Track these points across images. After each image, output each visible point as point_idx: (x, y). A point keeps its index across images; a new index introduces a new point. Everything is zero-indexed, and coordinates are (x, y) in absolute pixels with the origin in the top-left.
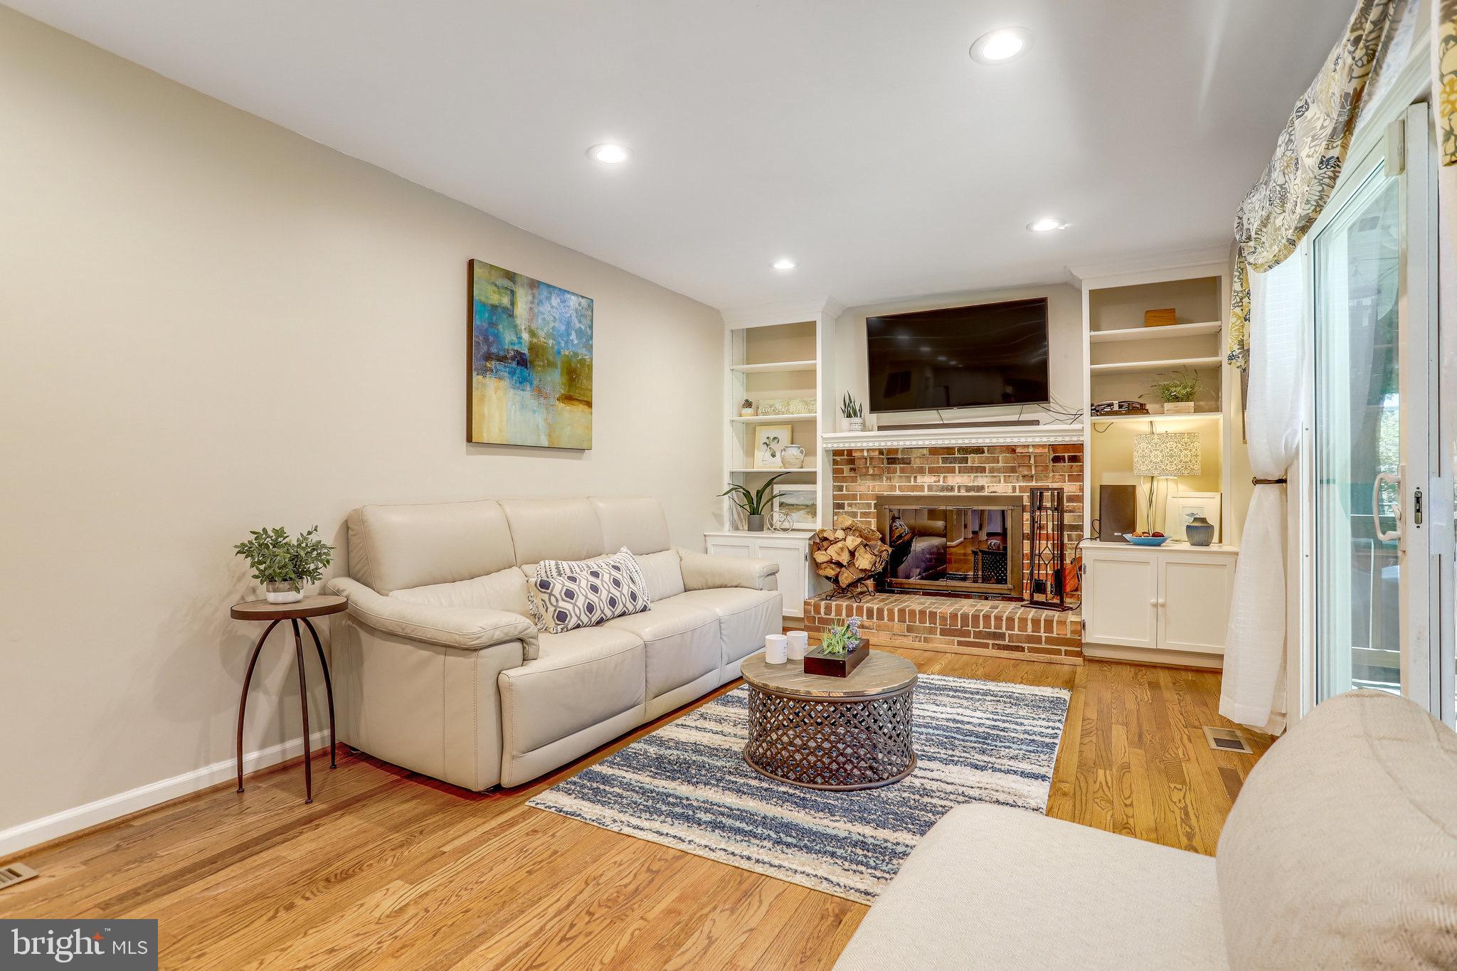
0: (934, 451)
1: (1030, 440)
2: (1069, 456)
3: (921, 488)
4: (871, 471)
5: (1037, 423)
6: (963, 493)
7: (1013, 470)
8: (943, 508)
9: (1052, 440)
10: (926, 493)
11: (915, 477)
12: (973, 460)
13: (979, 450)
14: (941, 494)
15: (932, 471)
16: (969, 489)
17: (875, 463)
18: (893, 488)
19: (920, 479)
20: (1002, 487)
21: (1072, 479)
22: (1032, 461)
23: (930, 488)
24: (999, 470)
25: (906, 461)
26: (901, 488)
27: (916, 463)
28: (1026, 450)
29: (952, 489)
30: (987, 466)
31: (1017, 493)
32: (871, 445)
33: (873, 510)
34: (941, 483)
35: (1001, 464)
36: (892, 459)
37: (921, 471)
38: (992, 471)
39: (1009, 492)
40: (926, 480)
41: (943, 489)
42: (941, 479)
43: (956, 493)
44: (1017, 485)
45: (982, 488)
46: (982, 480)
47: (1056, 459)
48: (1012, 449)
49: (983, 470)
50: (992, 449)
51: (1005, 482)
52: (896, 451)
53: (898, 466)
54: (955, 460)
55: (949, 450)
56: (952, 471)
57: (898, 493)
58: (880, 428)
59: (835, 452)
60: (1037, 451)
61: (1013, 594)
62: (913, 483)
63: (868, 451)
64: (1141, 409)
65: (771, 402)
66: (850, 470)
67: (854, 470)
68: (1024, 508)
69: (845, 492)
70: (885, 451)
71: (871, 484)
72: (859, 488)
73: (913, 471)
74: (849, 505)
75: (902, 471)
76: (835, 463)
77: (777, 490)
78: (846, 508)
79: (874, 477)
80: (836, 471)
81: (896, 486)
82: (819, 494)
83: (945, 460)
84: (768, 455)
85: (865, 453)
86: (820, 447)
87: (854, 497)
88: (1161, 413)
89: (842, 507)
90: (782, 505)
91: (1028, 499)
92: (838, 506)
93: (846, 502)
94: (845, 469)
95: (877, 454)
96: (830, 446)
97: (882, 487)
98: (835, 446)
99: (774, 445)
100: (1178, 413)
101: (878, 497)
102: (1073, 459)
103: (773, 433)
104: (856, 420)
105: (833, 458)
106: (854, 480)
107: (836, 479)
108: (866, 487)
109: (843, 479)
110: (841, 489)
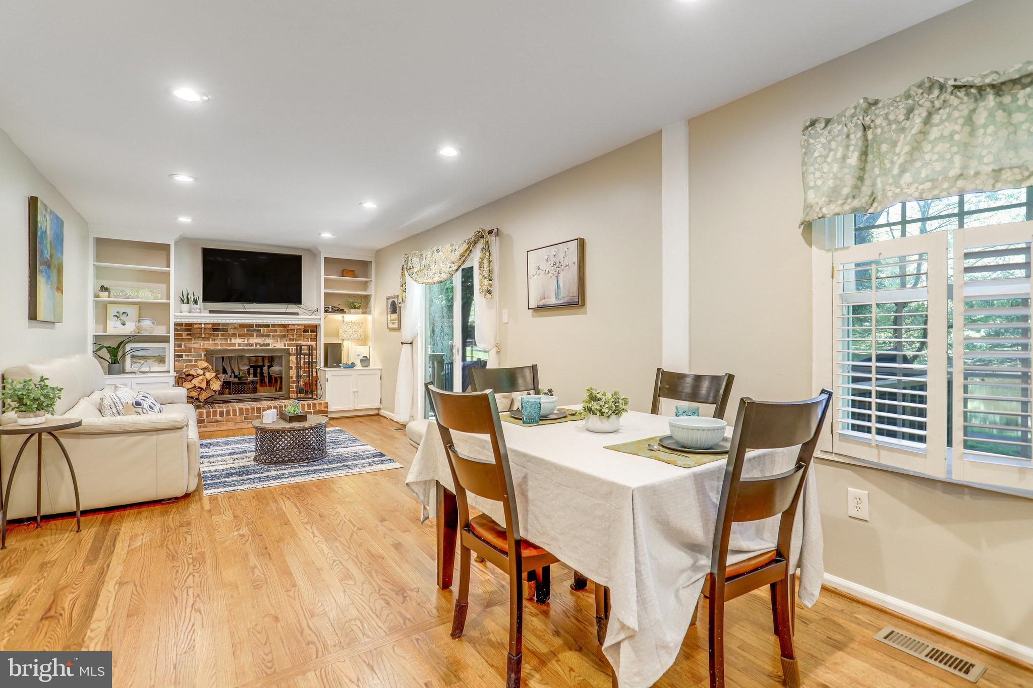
0: (241, 325)
1: (296, 322)
2: (312, 330)
3: (235, 345)
4: (203, 336)
5: (297, 314)
6: (258, 347)
7: (284, 336)
9: (304, 322)
10: (237, 347)
11: (231, 339)
12: (264, 331)
13: (267, 326)
14: (246, 348)
15: (240, 336)
16: (261, 345)
17: (207, 331)
18: (216, 345)
19: (233, 340)
20: (279, 345)
21: (312, 340)
22: (295, 332)
23: (239, 345)
24: (277, 336)
25: (225, 331)
26: (221, 345)
27: (231, 332)
28: (294, 327)
29: (252, 345)
30: (271, 334)
31: (286, 347)
32: (208, 321)
33: (203, 358)
34: (246, 342)
35: (278, 333)
36: (216, 329)
37: (234, 336)
38: (274, 336)
39: (283, 347)
40: (237, 341)
41: (247, 345)
42: (246, 340)
43: (254, 347)
44: (286, 343)
45: (268, 345)
46: (268, 341)
47: (305, 331)
48: (284, 326)
49: (269, 336)
50: (273, 326)
51: (280, 341)
52: (219, 325)
53: (219, 333)
54: (254, 331)
55: (251, 325)
56: (252, 336)
57: (219, 348)
58: (211, 312)
59: (176, 324)
60: (299, 327)
61: (286, 396)
62: (229, 342)
63: (205, 324)
64: (342, 311)
65: (122, 289)
66: (188, 334)
67: (190, 335)
68: (290, 355)
69: (183, 348)
70: (214, 325)
71: (202, 343)
72: (193, 345)
73: (229, 336)
74: (186, 355)
75: (222, 335)
76: (176, 330)
77: (128, 347)
78: (184, 357)
79: (204, 339)
80: (176, 335)
81: (219, 344)
82: (170, 349)
83: (248, 330)
84: (119, 323)
85: (203, 326)
86: (172, 321)
87: (190, 350)
88: (350, 313)
89: (181, 356)
90: (133, 357)
91: (293, 350)
92: (178, 356)
93: (184, 354)
94: (184, 334)
95: (211, 326)
96: (179, 321)
97: (210, 345)
98: (183, 321)
99: (123, 318)
100: (356, 313)
101: (207, 350)
102: (312, 331)
103: (122, 309)
104: (196, 306)
105: (178, 328)
106: (190, 340)
107: (175, 340)
108: (199, 345)
109: (183, 340)
110: (180, 346)
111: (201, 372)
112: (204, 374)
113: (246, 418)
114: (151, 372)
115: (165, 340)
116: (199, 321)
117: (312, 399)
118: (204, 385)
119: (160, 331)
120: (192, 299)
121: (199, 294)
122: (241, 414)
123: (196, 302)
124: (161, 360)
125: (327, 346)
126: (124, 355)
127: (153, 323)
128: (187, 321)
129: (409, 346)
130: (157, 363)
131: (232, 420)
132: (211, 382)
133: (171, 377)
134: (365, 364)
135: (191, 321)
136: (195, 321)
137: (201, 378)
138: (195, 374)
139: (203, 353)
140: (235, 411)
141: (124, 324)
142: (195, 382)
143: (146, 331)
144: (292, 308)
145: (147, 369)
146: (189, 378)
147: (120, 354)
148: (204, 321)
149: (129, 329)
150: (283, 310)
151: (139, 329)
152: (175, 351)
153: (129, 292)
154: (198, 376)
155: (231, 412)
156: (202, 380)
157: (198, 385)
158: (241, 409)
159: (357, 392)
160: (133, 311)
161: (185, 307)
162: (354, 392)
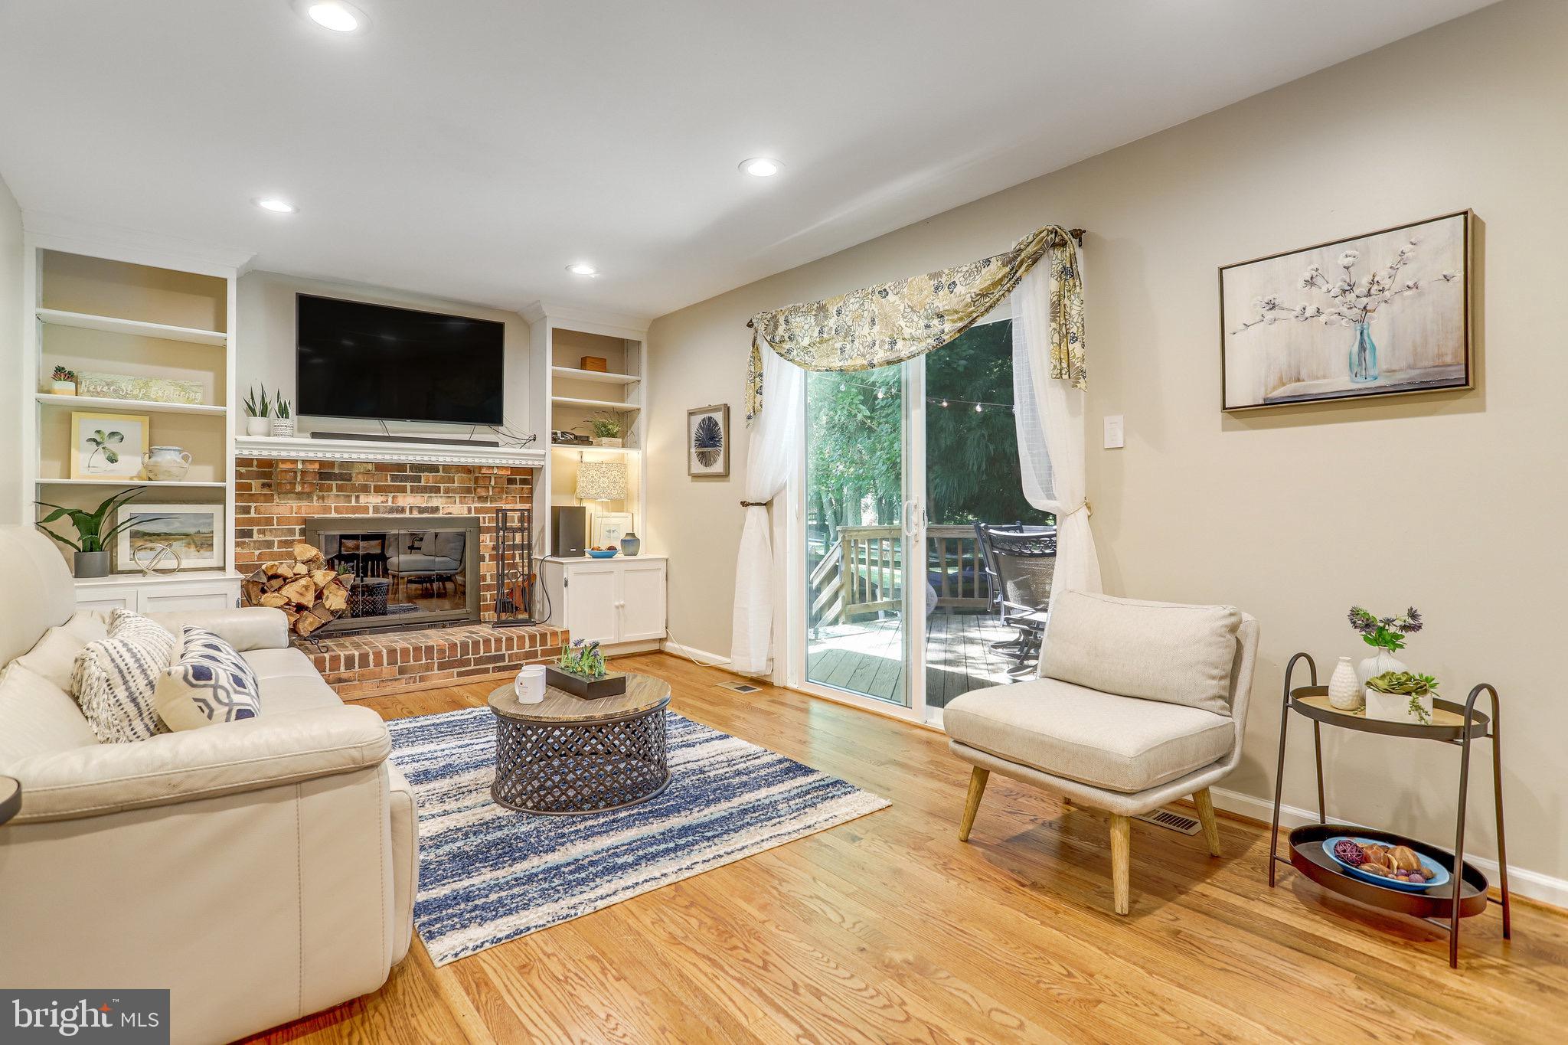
0: (381, 467)
1: (497, 461)
2: (524, 478)
3: (366, 509)
4: (298, 488)
5: (495, 444)
6: (416, 515)
7: (468, 491)
8: (395, 532)
9: (511, 463)
10: (371, 515)
11: (357, 497)
12: (427, 479)
13: (433, 468)
14: (390, 516)
15: (379, 490)
16: (421, 510)
17: (309, 479)
18: (328, 509)
19: (364, 499)
20: (458, 509)
21: (523, 500)
22: (493, 483)
23: (376, 509)
24: (454, 491)
25: (348, 478)
26: (337, 510)
27: (358, 480)
28: (490, 471)
29: (403, 510)
30: (442, 486)
31: (473, 515)
33: (297, 537)
34: (390, 504)
35: (456, 485)
36: (327, 474)
37: (365, 489)
38: (447, 491)
39: (465, 514)
40: (372, 500)
41: (392, 510)
42: (390, 499)
43: (407, 515)
44: (473, 506)
45: (436, 509)
46: (436, 501)
47: (511, 481)
48: (467, 470)
49: (437, 490)
50: (447, 468)
51: (461, 503)
52: (332, 464)
53: (334, 483)
54: (406, 479)
55: (401, 467)
56: (403, 490)
57: (334, 515)
58: (315, 435)
59: (241, 462)
60: (501, 472)
61: (472, 618)
62: (353, 503)
63: (304, 462)
64: (583, 441)
65: (109, 378)
66: (264, 485)
67: (269, 486)
68: (480, 530)
69: (253, 514)
70: (322, 464)
71: (294, 504)
72: (276, 510)
73: (354, 489)
74: (260, 532)
75: (340, 488)
76: (239, 475)
77: (124, 512)
78: (256, 537)
79: (300, 496)
80: (239, 487)
81: (332, 507)
82: (226, 518)
83: (394, 478)
84: (100, 459)
85: (300, 466)
86: (232, 454)
87: (269, 521)
88: (600, 445)
89: (249, 534)
90: (135, 535)
91: (487, 520)
92: (243, 534)
93: (255, 529)
94: (256, 485)
95: (317, 466)
96: (246, 453)
97: (312, 508)
98: (255, 454)
99: (112, 445)
100: (611, 446)
101: (305, 521)
102: (524, 482)
103: (108, 424)
104: (283, 421)
105: (243, 470)
106: (269, 499)
107: (239, 497)
108: (288, 509)
109: (252, 498)
110: (247, 510)
111: (302, 569)
112: (309, 575)
113: (402, 671)
114: (184, 570)
115: (215, 496)
116: (293, 455)
117: (530, 622)
118: (309, 600)
119: (201, 477)
120: (274, 407)
121: (290, 396)
122: (392, 662)
123: (283, 412)
124: (204, 542)
125: (556, 512)
126: (113, 532)
127: (185, 458)
128: (265, 454)
129: (763, 510)
130: (193, 549)
131: (373, 676)
132: (326, 592)
133: (232, 582)
134: (631, 549)
135: (274, 454)
136: (284, 455)
137: (303, 582)
138: (290, 574)
139: (298, 528)
140: (378, 655)
141: (112, 460)
142: (291, 592)
143: (169, 475)
144: (483, 432)
145: (172, 564)
146: (276, 583)
147: (104, 528)
148: (302, 455)
149: (128, 470)
150: (466, 437)
151: (151, 472)
152: (238, 522)
153: (125, 385)
154: (297, 577)
155: (371, 657)
156: (306, 587)
157: (295, 599)
158: (392, 652)
159: (622, 606)
160: (135, 431)
161: (258, 423)
162: (617, 607)
